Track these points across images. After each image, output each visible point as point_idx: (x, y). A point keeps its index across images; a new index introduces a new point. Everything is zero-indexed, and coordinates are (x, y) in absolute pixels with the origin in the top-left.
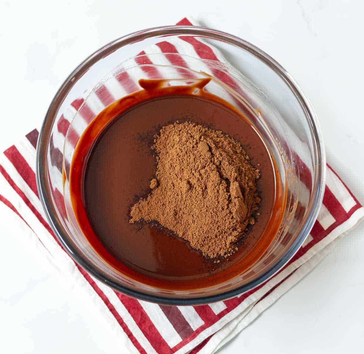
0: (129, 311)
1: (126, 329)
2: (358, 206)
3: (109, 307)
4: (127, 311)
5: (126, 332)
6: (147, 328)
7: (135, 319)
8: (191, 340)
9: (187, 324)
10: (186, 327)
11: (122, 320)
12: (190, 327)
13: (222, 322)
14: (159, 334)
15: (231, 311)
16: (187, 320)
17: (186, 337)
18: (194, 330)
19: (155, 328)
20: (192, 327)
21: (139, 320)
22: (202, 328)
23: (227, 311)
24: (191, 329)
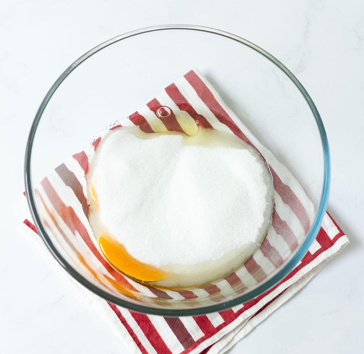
0: (139, 324)
1: (135, 339)
2: (341, 234)
3: (121, 320)
4: (136, 323)
5: (135, 342)
6: (155, 339)
7: (144, 331)
8: (192, 349)
9: (189, 336)
10: (188, 338)
11: (133, 331)
12: (192, 338)
13: (220, 334)
14: (165, 344)
15: (228, 324)
16: (189, 331)
17: (188, 347)
18: (196, 341)
19: (161, 339)
20: (193, 338)
21: (147, 332)
22: (202, 340)
23: (225, 325)
24: (192, 340)
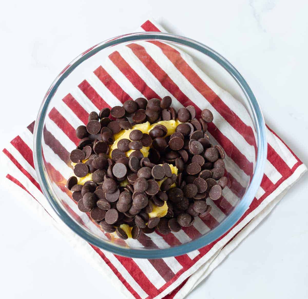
0: (122, 263)
1: (120, 278)
2: (300, 163)
3: (105, 261)
4: (120, 263)
5: (120, 280)
6: (138, 275)
7: (127, 268)
8: (173, 282)
9: (169, 269)
10: (168, 272)
11: (117, 270)
12: (172, 271)
13: (197, 265)
14: (147, 279)
15: (203, 255)
16: (169, 266)
17: (169, 280)
18: (175, 273)
19: (144, 275)
20: (173, 271)
21: (130, 269)
22: (181, 272)
23: (201, 256)
24: (172, 273)
